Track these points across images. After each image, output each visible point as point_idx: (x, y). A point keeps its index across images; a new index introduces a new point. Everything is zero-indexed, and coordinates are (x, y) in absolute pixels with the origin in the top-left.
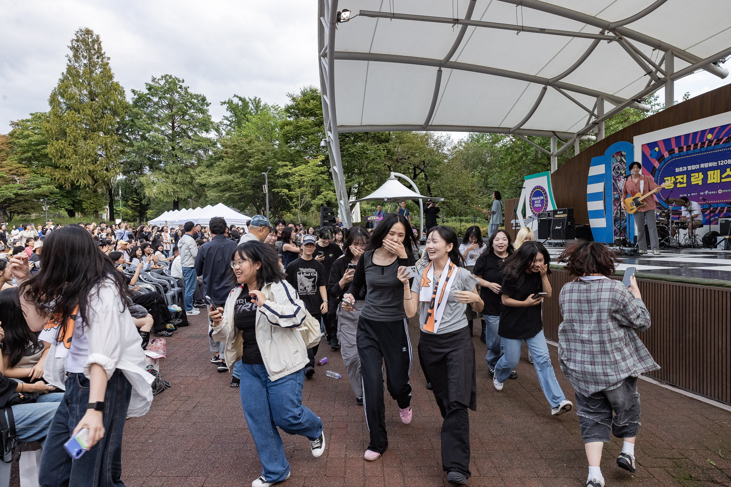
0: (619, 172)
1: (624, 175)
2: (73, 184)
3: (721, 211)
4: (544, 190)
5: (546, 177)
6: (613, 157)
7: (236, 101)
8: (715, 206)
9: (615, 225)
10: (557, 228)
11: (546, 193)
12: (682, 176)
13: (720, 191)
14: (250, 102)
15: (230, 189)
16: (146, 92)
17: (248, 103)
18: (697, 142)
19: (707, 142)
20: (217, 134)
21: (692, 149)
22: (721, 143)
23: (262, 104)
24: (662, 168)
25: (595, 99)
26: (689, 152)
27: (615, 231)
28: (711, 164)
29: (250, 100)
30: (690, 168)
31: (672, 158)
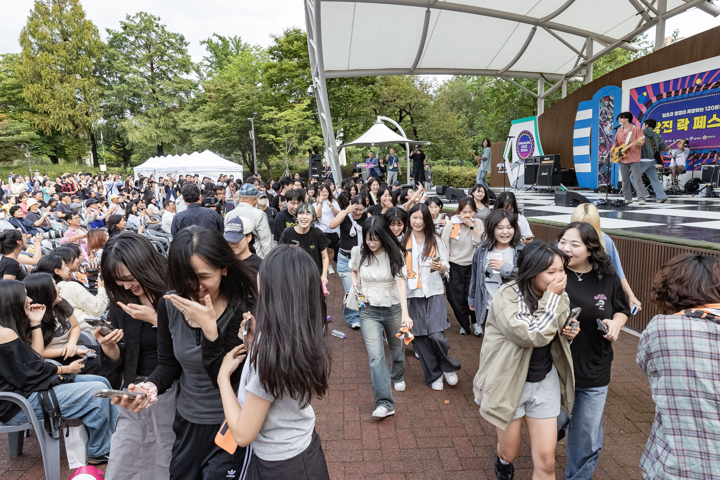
0: (606, 117)
1: (611, 120)
2: (53, 130)
3: (704, 157)
4: (531, 135)
5: (533, 122)
6: (601, 101)
7: (215, 40)
8: (699, 152)
9: (600, 171)
10: (543, 174)
11: (532, 138)
12: (668, 122)
13: (705, 137)
14: (230, 41)
15: (215, 135)
16: (122, 31)
17: (228, 42)
18: (686, 87)
19: (696, 87)
20: (198, 76)
21: (680, 94)
22: (710, 88)
23: (243, 43)
24: (649, 113)
25: (585, 39)
26: (677, 97)
27: (599, 176)
28: (698, 110)
29: (230, 39)
30: (676, 114)
31: (660, 103)
